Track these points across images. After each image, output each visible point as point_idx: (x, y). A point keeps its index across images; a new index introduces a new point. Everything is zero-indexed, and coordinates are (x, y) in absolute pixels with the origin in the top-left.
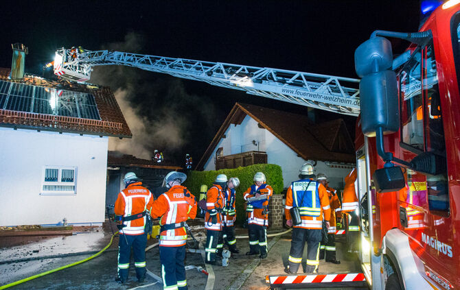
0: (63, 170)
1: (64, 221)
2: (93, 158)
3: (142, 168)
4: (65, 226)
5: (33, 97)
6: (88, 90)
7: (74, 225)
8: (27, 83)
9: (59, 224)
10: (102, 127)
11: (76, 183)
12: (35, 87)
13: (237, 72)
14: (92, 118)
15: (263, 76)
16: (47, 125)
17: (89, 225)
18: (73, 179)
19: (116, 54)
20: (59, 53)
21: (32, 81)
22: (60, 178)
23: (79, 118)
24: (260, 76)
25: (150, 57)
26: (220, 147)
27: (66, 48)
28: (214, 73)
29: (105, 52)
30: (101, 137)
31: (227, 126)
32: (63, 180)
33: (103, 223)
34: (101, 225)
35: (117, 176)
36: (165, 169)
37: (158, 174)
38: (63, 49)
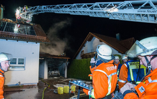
0: (19, 59)
1: (19, 83)
2: (33, 53)
3: (53, 58)
4: (20, 85)
5: (6, 26)
6: (30, 25)
7: (24, 85)
8: (4, 21)
9: (17, 84)
10: (37, 39)
11: (25, 65)
12: (7, 23)
13: (108, 6)
14: (32, 35)
15: (124, 6)
16: (11, 37)
17: (31, 84)
18: (23, 63)
19: (43, 7)
20: (18, 9)
21: (6, 20)
22: (17, 62)
23: (27, 35)
24: (122, 6)
25: (59, 6)
26: (83, 50)
27: (21, 7)
28: (94, 8)
29: (38, 6)
30: (36, 43)
31: (86, 42)
32: (19, 63)
33: (38, 83)
34: (37, 84)
35: (43, 62)
36: (63, 59)
37: (60, 61)
38: (20, 8)
